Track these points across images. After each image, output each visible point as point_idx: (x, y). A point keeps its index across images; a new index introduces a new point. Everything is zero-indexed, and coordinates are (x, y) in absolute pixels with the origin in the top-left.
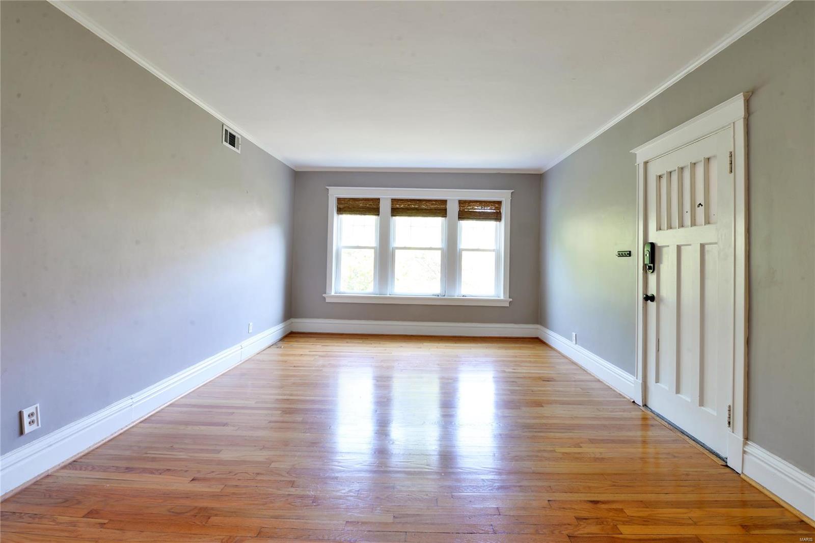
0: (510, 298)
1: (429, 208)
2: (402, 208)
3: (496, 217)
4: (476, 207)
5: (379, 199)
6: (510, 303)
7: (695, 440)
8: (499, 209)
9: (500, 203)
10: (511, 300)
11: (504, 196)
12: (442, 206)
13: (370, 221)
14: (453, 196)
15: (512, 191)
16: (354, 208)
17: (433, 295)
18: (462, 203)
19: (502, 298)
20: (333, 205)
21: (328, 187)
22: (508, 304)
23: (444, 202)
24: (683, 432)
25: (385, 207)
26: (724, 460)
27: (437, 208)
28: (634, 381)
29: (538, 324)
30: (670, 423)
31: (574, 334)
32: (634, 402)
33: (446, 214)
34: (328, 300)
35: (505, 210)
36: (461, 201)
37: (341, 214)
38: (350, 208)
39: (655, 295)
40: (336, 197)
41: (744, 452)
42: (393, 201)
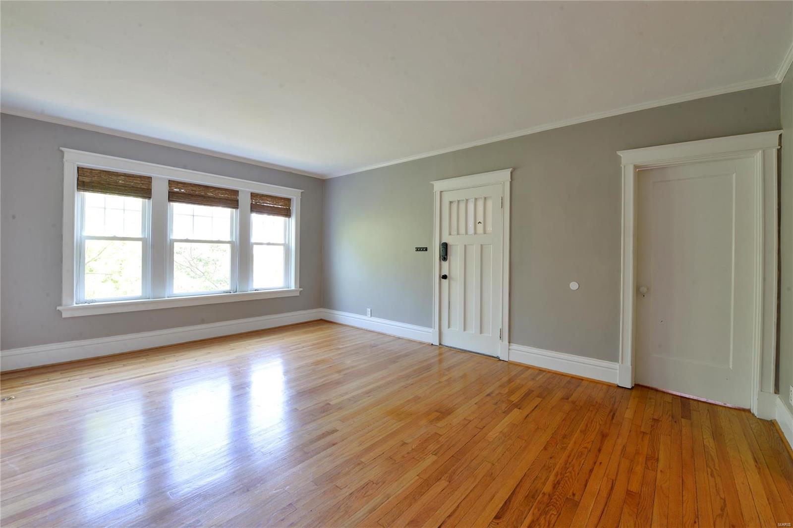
0: (300, 288)
1: (219, 197)
2: (183, 193)
3: (286, 214)
4: (268, 202)
5: (150, 178)
6: (300, 292)
7: (478, 353)
8: (289, 206)
9: (289, 200)
10: (302, 289)
11: (294, 194)
12: (232, 197)
13: (134, 205)
14: (245, 187)
15: (303, 191)
16: (108, 184)
17: (224, 292)
18: (253, 195)
19: (293, 287)
20: (70, 177)
21: (63, 149)
22: (299, 293)
23: (236, 192)
24: (471, 352)
25: (160, 189)
26: (498, 357)
27: (229, 199)
28: (433, 331)
29: (321, 307)
30: (460, 349)
31: (369, 310)
32: (432, 344)
33: (238, 206)
34: (64, 315)
35: (295, 207)
36: (253, 193)
37: (85, 190)
38: (102, 184)
39: (447, 275)
40: (77, 165)
41: (509, 349)
42: (171, 183)
